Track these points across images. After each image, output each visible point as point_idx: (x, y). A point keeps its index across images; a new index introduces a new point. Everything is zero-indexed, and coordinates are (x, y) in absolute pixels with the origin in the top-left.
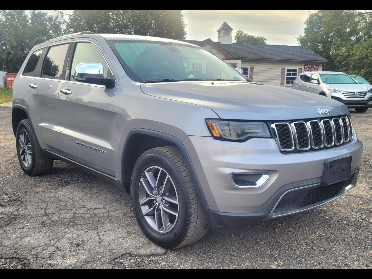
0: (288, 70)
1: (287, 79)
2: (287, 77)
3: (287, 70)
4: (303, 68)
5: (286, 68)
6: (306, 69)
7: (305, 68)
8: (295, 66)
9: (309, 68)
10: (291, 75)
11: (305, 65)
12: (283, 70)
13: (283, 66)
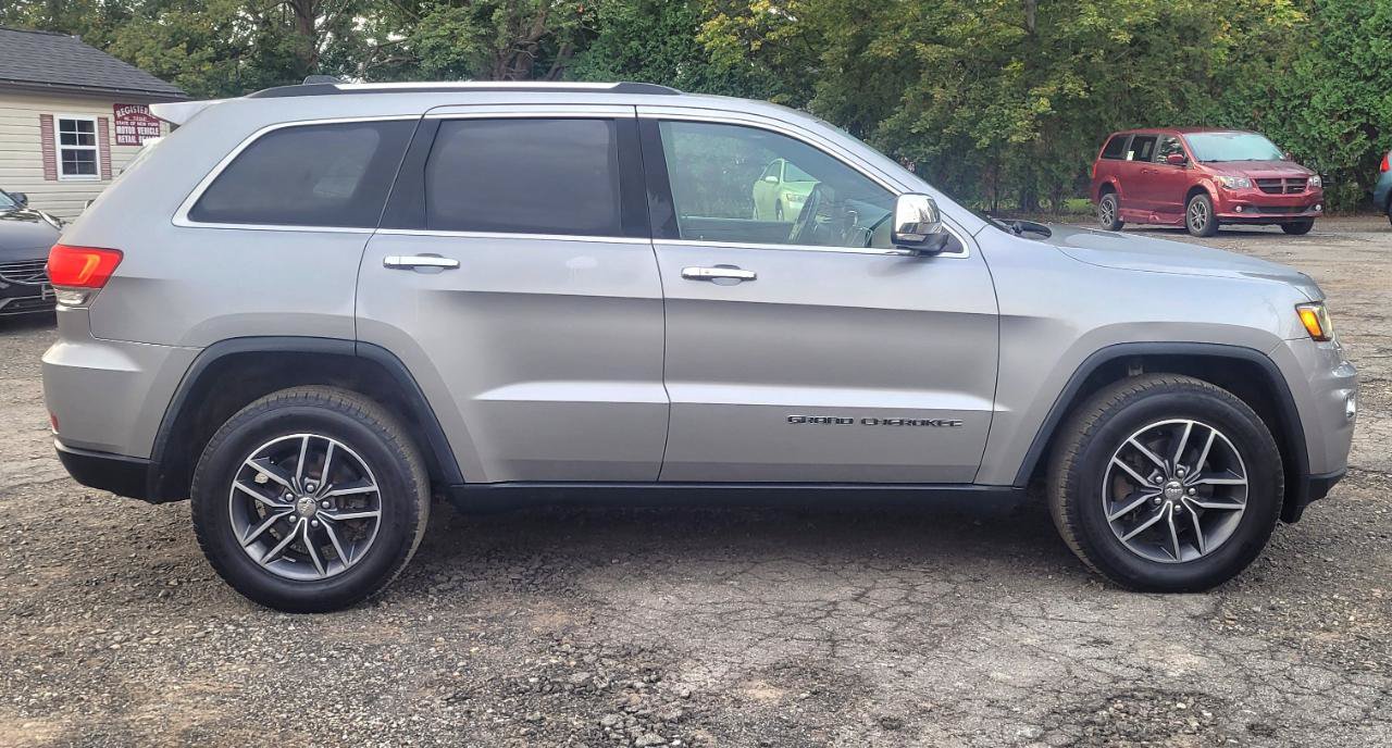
0: (65, 125)
1: (64, 158)
2: (64, 151)
3: (62, 121)
4: (111, 118)
5: (57, 117)
6: (122, 119)
7: (119, 115)
8: (88, 109)
9: (131, 116)
10: (75, 143)
11: (117, 107)
12: (46, 120)
13: (46, 109)
